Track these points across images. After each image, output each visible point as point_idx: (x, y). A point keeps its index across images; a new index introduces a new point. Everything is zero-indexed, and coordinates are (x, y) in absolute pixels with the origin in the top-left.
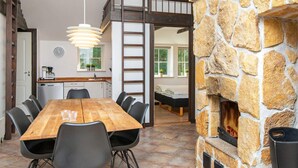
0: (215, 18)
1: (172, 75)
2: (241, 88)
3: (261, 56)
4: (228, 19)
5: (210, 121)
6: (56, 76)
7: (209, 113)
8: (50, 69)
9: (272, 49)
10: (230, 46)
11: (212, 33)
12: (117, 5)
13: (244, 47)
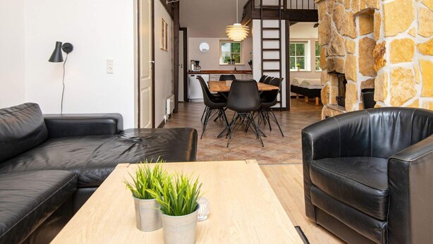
0: (331, 16)
1: (309, 70)
2: (346, 63)
3: (357, 41)
4: (339, 17)
5: (330, 93)
6: (202, 69)
7: (330, 86)
8: (197, 63)
9: (365, 36)
10: (340, 35)
11: (329, 27)
12: (257, 5)
13: (347, 35)
